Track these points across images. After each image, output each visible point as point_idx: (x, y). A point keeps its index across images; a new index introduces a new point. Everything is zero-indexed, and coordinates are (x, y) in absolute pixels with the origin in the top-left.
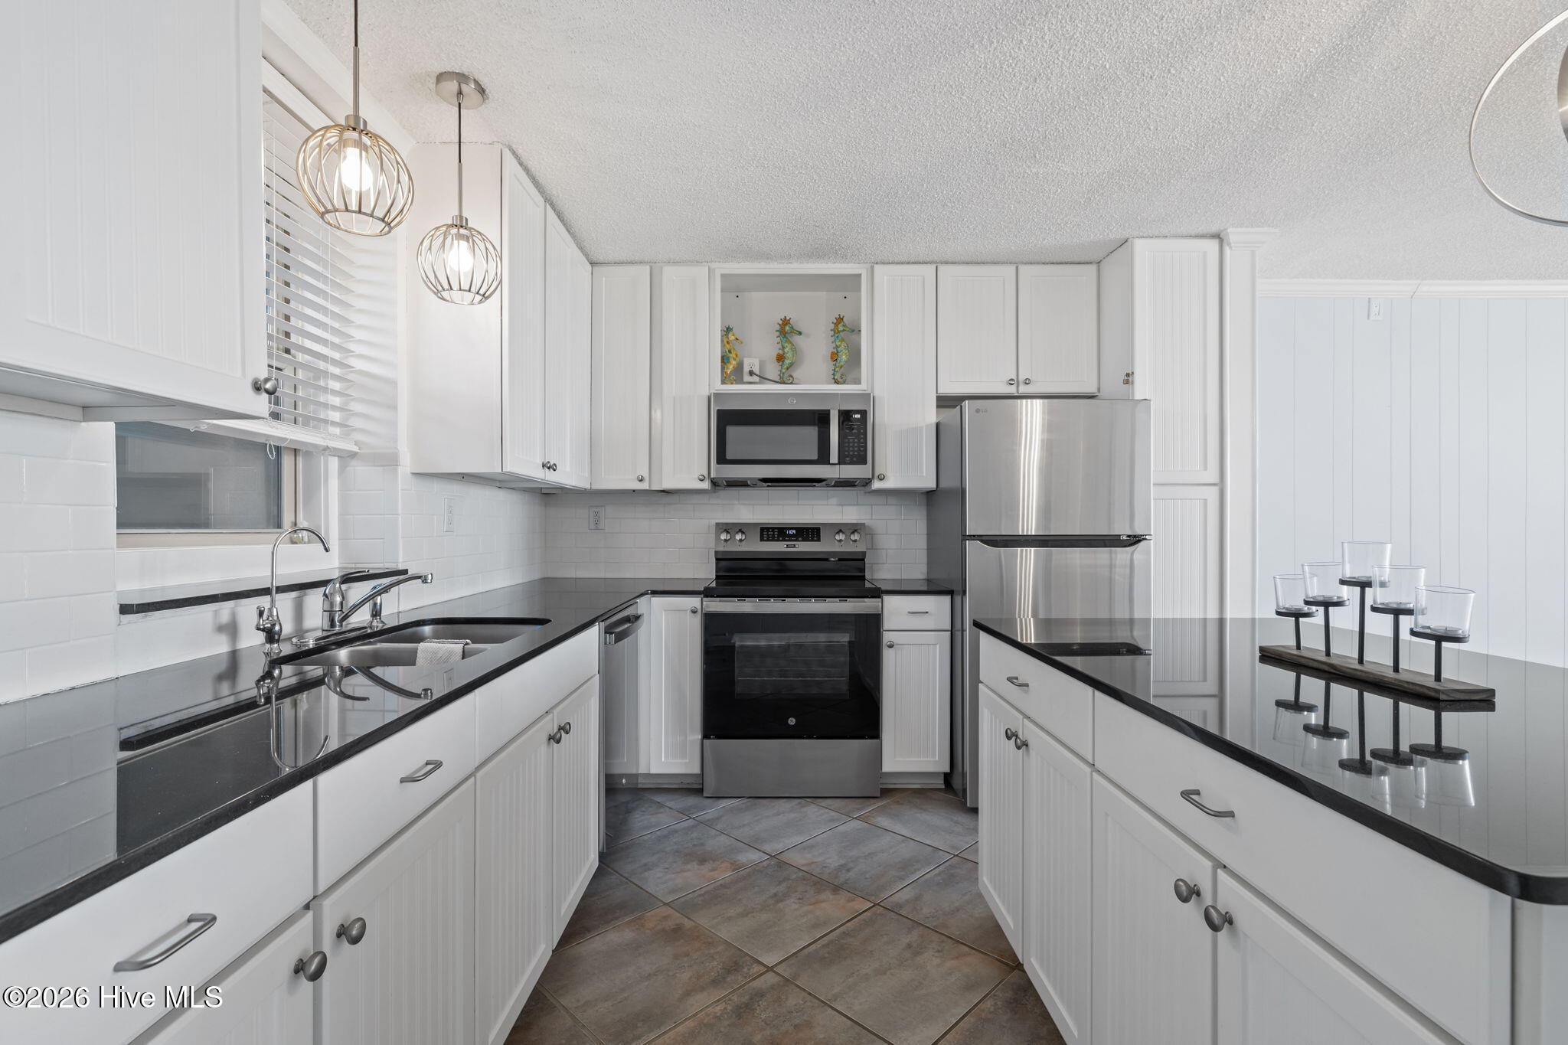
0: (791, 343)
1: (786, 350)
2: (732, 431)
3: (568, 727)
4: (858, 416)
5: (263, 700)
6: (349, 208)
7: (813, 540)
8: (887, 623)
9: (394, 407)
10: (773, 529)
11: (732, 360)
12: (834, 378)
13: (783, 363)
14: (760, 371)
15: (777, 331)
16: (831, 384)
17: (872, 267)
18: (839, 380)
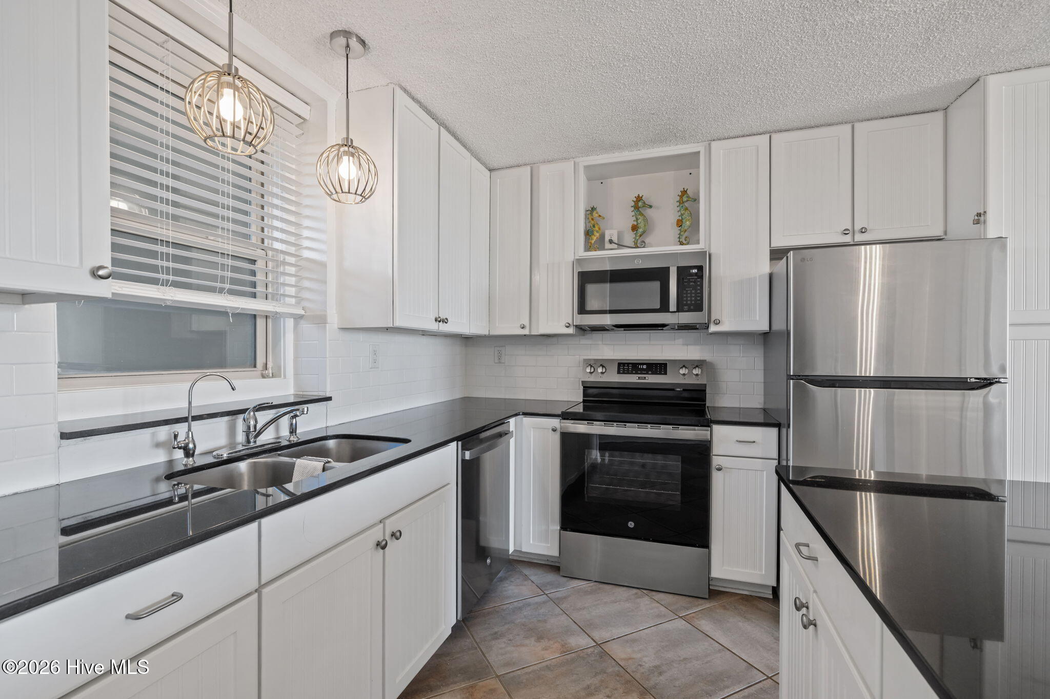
0: (643, 215)
1: (639, 221)
2: (591, 288)
3: (398, 534)
4: (695, 271)
5: (177, 499)
6: (225, 134)
7: (660, 374)
8: (716, 449)
9: (324, 282)
10: (628, 364)
11: (595, 233)
12: (679, 241)
13: (637, 232)
14: (619, 238)
15: (632, 207)
16: (675, 245)
17: (710, 144)
18: (684, 242)
